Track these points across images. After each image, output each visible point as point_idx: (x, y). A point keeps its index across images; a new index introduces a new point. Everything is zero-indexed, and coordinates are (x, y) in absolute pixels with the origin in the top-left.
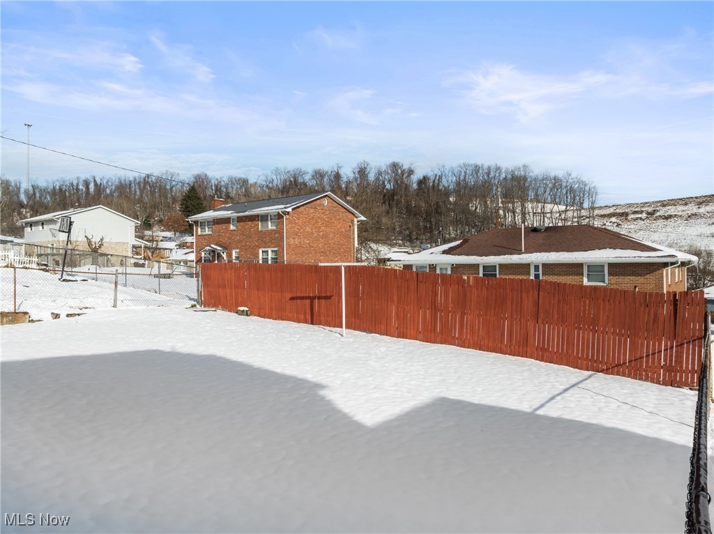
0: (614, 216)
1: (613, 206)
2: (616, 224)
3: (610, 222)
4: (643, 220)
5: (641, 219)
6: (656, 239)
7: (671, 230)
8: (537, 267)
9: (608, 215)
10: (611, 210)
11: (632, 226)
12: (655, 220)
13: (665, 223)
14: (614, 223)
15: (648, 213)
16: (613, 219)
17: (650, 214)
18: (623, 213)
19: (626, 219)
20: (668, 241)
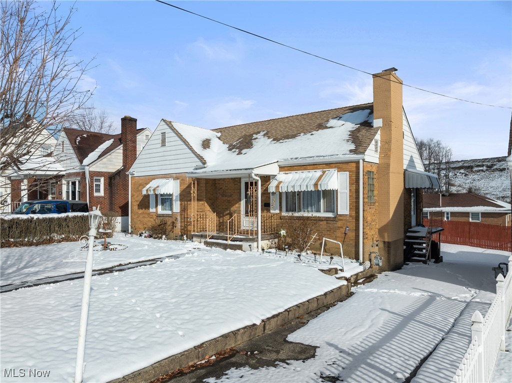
0: (462, 168)
1: (462, 161)
2: (464, 174)
3: (460, 173)
4: (484, 172)
5: (482, 170)
6: (494, 186)
7: (504, 179)
8: (448, 214)
9: (458, 167)
10: (461, 164)
11: (476, 176)
12: (493, 171)
13: (501, 174)
14: (463, 173)
15: (488, 167)
16: (462, 171)
17: (489, 167)
18: (469, 166)
19: (471, 171)
20: (503, 187)
